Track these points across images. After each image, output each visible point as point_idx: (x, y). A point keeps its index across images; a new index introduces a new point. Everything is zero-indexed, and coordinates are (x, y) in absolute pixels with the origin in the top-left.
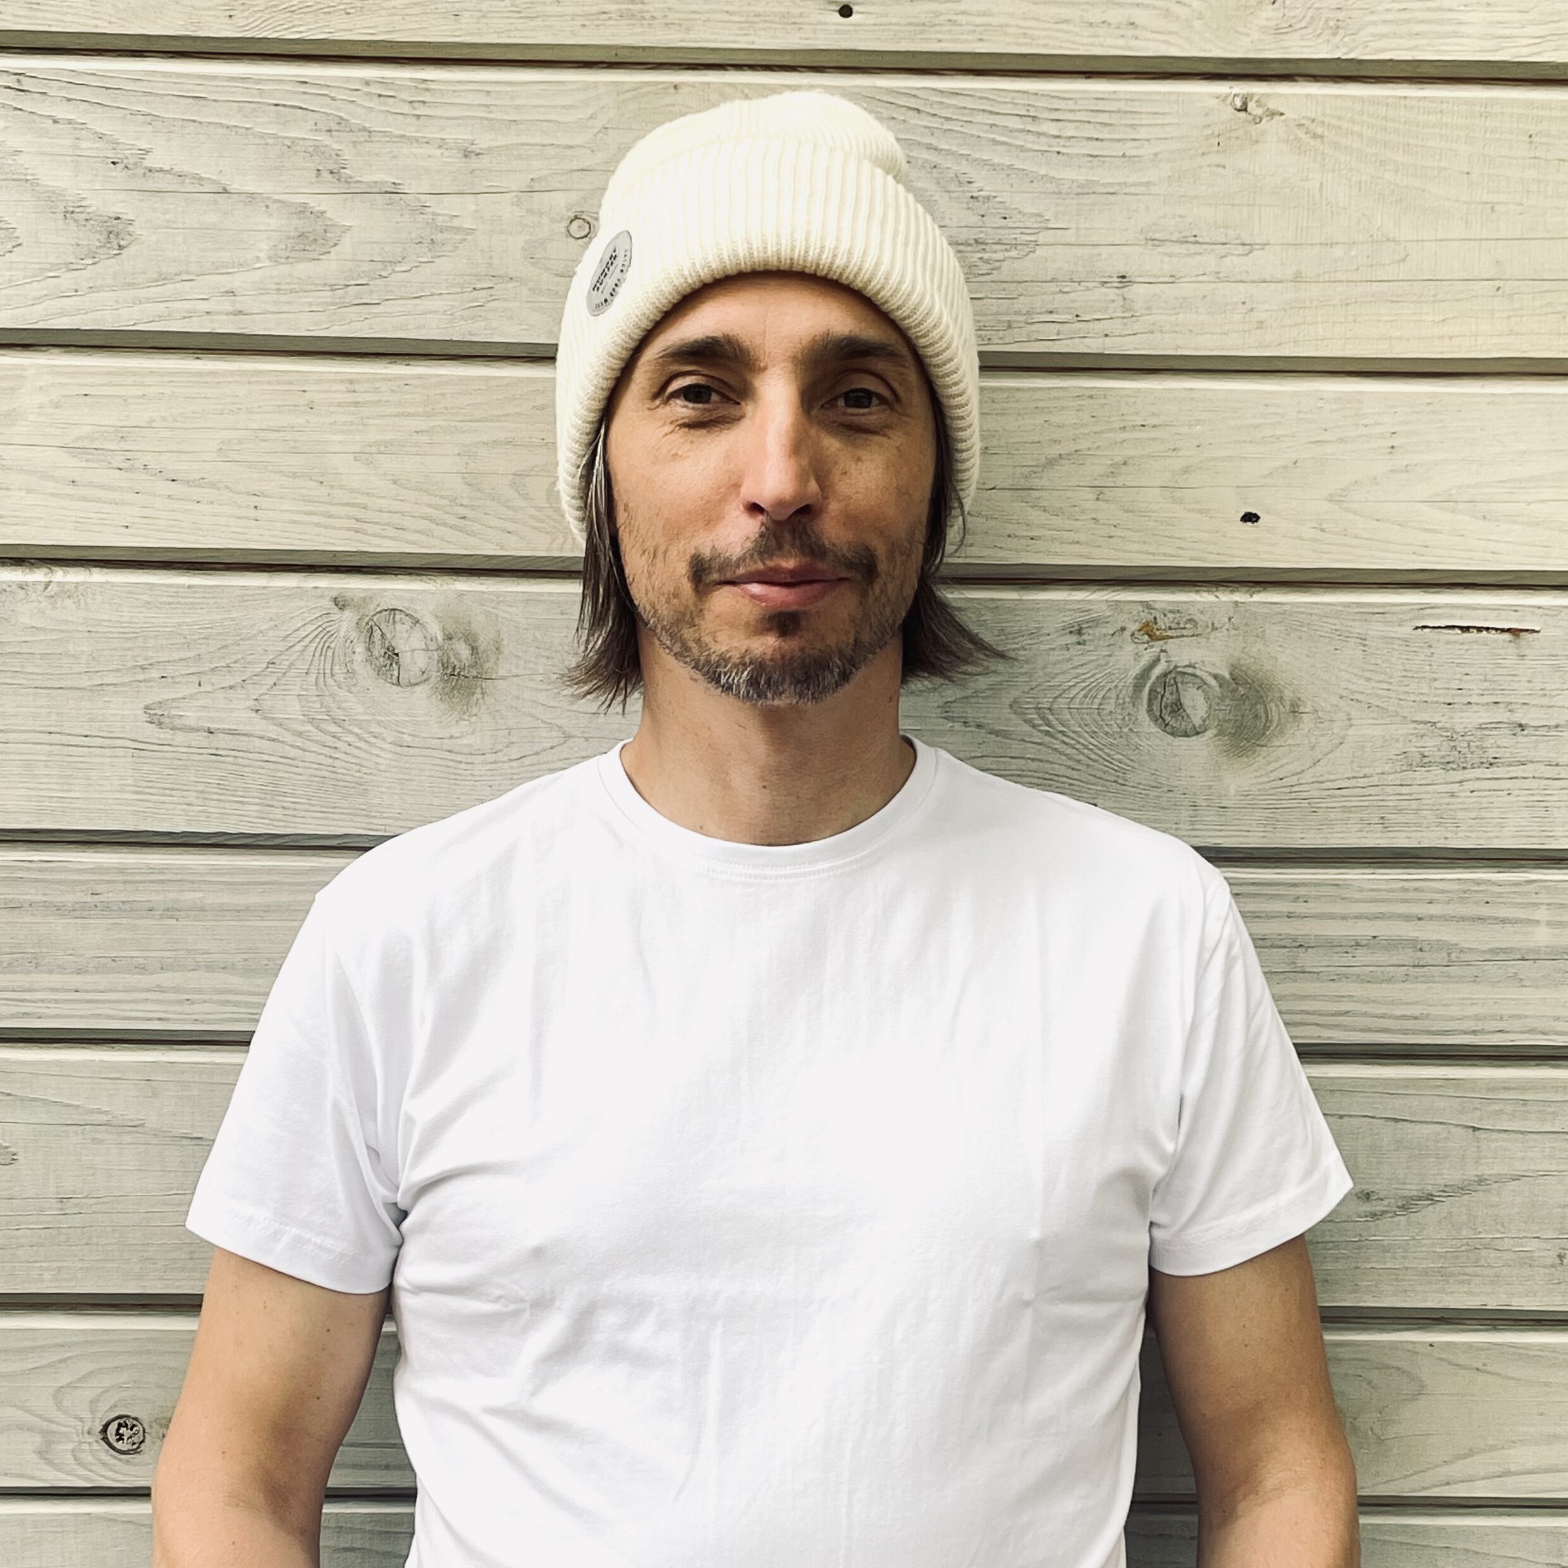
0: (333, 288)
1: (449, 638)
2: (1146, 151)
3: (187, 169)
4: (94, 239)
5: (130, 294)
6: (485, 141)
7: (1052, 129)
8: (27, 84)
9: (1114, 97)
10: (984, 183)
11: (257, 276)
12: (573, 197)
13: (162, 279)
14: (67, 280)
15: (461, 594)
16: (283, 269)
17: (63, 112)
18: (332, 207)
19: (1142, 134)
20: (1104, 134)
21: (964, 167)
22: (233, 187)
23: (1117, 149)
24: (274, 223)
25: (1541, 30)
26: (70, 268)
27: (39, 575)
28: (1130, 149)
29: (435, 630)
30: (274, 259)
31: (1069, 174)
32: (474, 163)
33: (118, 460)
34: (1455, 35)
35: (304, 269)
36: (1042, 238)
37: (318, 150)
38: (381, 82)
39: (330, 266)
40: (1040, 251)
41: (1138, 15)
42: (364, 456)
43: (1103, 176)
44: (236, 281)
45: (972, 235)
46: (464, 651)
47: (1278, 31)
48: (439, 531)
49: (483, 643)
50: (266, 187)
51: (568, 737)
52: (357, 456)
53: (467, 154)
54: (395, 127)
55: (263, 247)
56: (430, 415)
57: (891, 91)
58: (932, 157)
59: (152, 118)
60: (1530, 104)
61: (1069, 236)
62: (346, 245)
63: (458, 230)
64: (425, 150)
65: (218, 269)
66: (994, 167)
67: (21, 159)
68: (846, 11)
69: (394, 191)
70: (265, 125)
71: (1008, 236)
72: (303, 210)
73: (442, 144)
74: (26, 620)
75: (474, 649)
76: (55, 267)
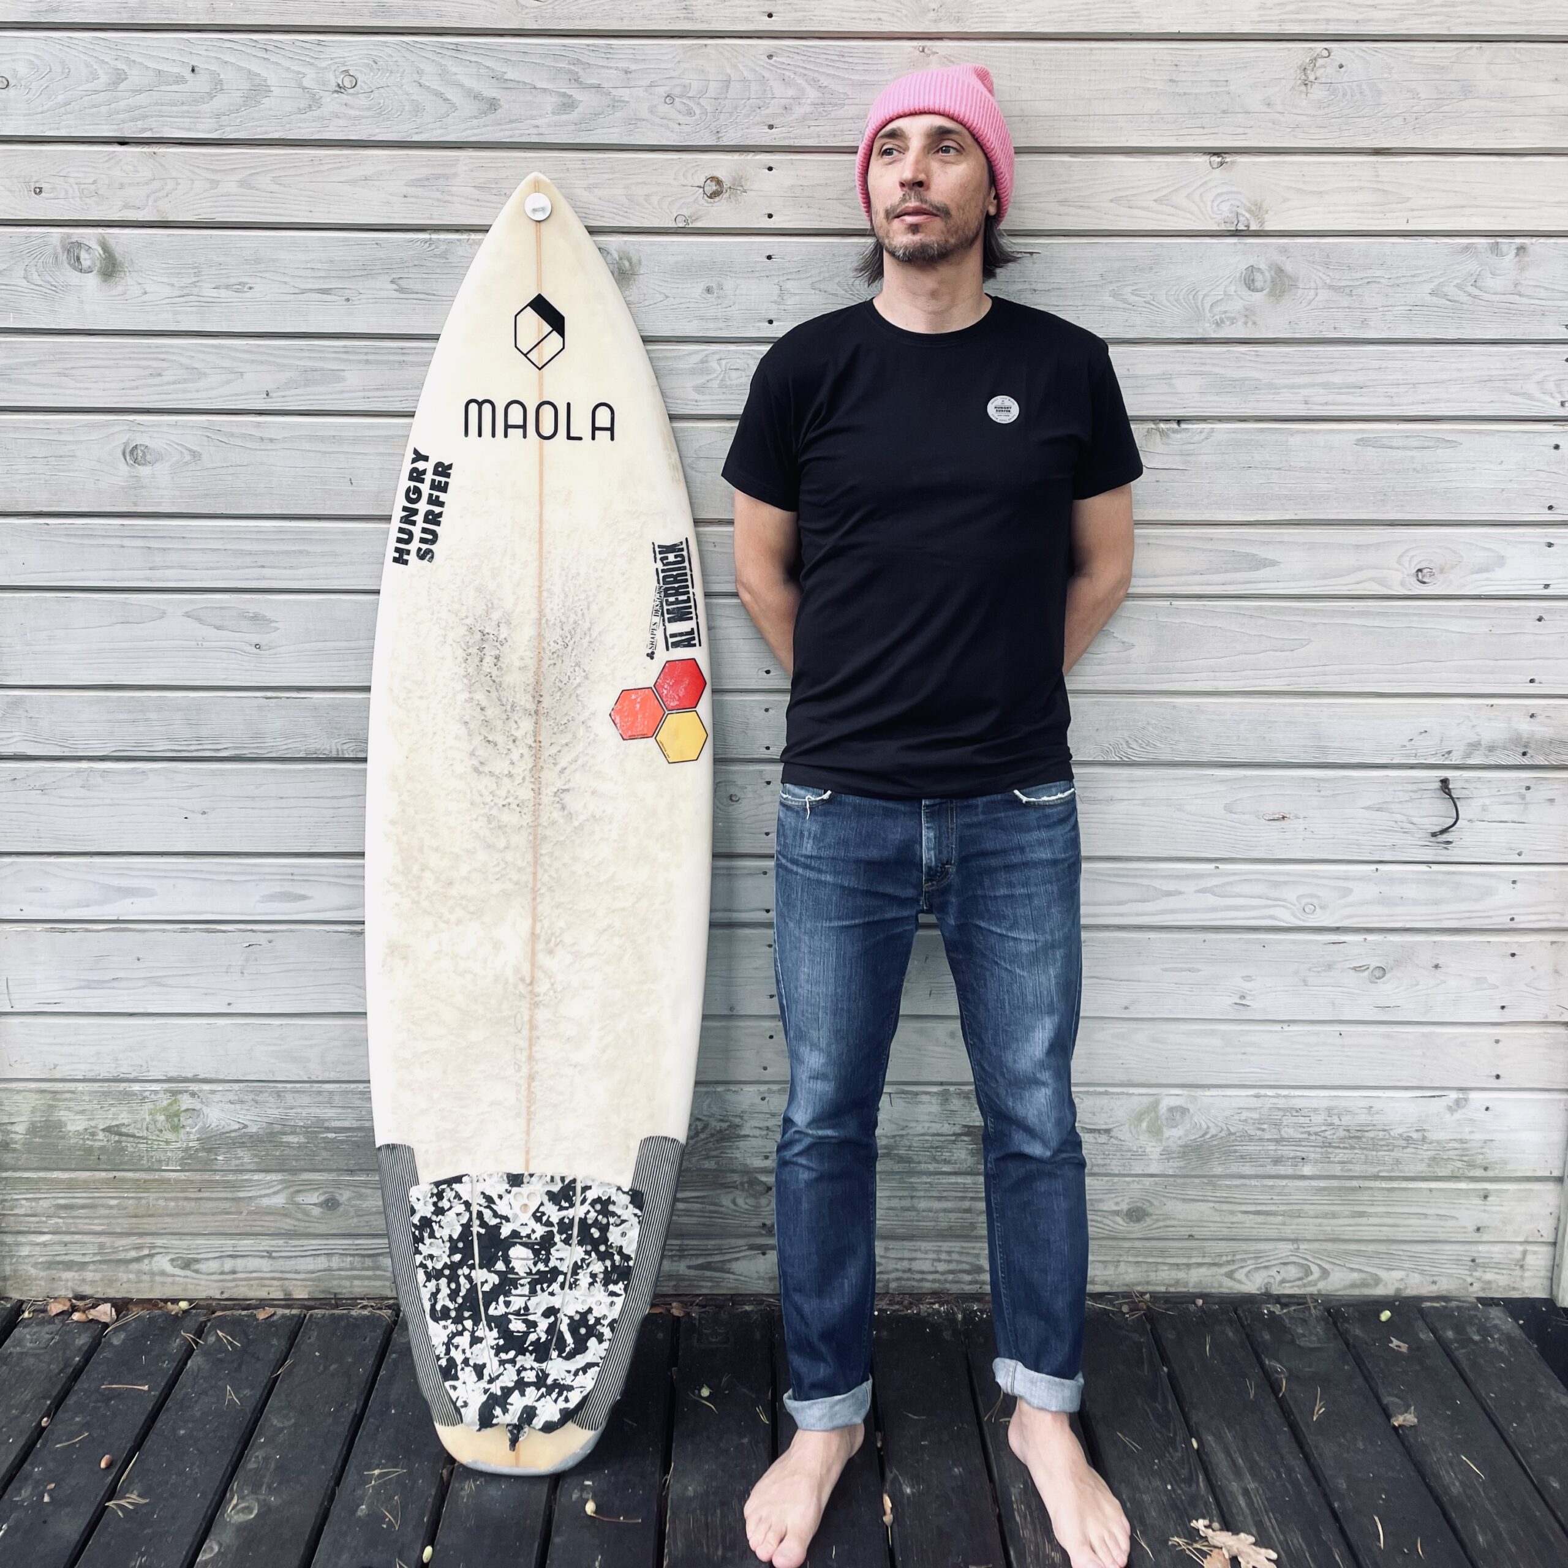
0: (576, 124)
1: (621, 259)
2: (886, 68)
3: (521, 80)
4: (485, 107)
5: (499, 127)
6: (633, 67)
7: (850, 60)
8: (460, 48)
9: (874, 47)
10: (824, 81)
11: (547, 120)
12: (667, 88)
13: (511, 122)
14: (475, 122)
15: (626, 242)
16: (558, 117)
17: (473, 58)
18: (577, 94)
19: (884, 61)
20: (869, 61)
21: (816, 75)
22: (538, 86)
23: (875, 67)
24: (553, 100)
25: (1037, 20)
26: (476, 117)
27: (465, 236)
28: (879, 67)
29: (616, 255)
30: (553, 113)
31: (856, 77)
32: (629, 76)
33: (494, 191)
34: (1004, 22)
35: (565, 117)
36: (847, 102)
37: (570, 71)
38: (593, 45)
39: (574, 116)
40: (846, 107)
41: (881, 15)
42: (589, 188)
43: (868, 77)
44: (539, 122)
45: (821, 101)
46: (627, 264)
47: (935, 21)
48: (618, 217)
49: (634, 260)
50: (550, 86)
51: (667, 297)
52: (585, 189)
53: (626, 72)
54: (601, 62)
55: (549, 109)
56: (614, 173)
57: (788, 46)
58: (804, 71)
59: (507, 60)
60: (1034, 48)
61: (857, 101)
62: (580, 109)
63: (623, 101)
64: (611, 71)
65: (533, 118)
66: (828, 75)
67: (458, 77)
68: (770, 16)
69: (599, 87)
70: (549, 62)
71: (833, 101)
72: (564, 95)
73: (617, 68)
74: (460, 253)
75: (631, 263)
76: (471, 118)
